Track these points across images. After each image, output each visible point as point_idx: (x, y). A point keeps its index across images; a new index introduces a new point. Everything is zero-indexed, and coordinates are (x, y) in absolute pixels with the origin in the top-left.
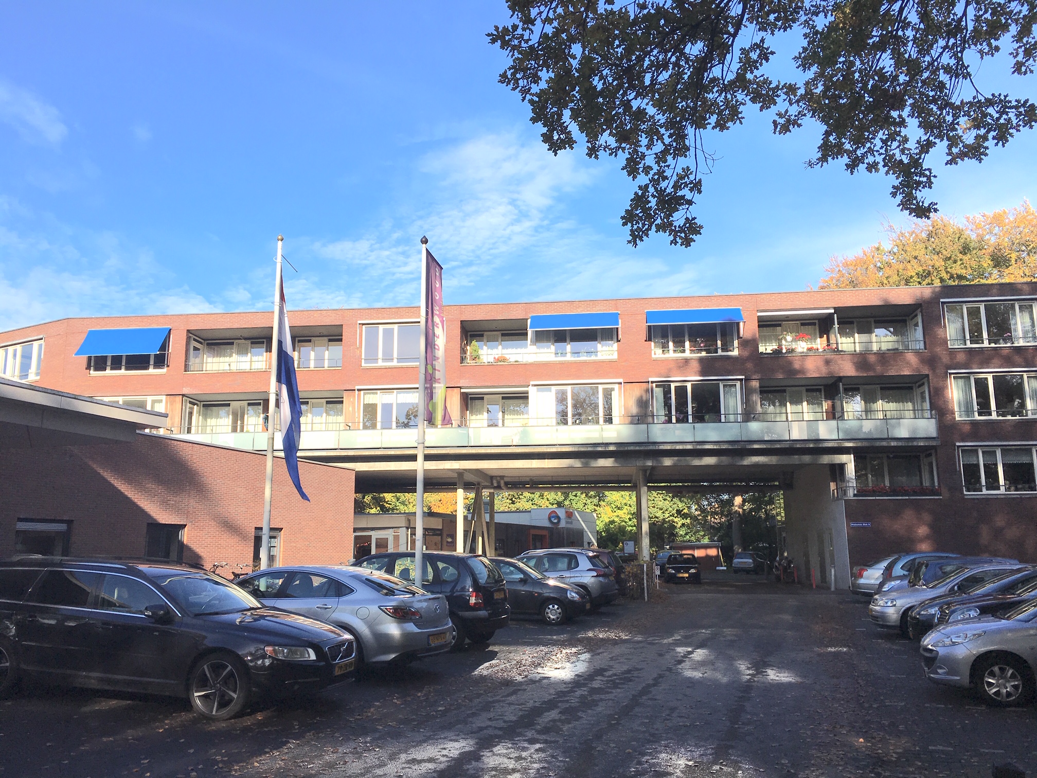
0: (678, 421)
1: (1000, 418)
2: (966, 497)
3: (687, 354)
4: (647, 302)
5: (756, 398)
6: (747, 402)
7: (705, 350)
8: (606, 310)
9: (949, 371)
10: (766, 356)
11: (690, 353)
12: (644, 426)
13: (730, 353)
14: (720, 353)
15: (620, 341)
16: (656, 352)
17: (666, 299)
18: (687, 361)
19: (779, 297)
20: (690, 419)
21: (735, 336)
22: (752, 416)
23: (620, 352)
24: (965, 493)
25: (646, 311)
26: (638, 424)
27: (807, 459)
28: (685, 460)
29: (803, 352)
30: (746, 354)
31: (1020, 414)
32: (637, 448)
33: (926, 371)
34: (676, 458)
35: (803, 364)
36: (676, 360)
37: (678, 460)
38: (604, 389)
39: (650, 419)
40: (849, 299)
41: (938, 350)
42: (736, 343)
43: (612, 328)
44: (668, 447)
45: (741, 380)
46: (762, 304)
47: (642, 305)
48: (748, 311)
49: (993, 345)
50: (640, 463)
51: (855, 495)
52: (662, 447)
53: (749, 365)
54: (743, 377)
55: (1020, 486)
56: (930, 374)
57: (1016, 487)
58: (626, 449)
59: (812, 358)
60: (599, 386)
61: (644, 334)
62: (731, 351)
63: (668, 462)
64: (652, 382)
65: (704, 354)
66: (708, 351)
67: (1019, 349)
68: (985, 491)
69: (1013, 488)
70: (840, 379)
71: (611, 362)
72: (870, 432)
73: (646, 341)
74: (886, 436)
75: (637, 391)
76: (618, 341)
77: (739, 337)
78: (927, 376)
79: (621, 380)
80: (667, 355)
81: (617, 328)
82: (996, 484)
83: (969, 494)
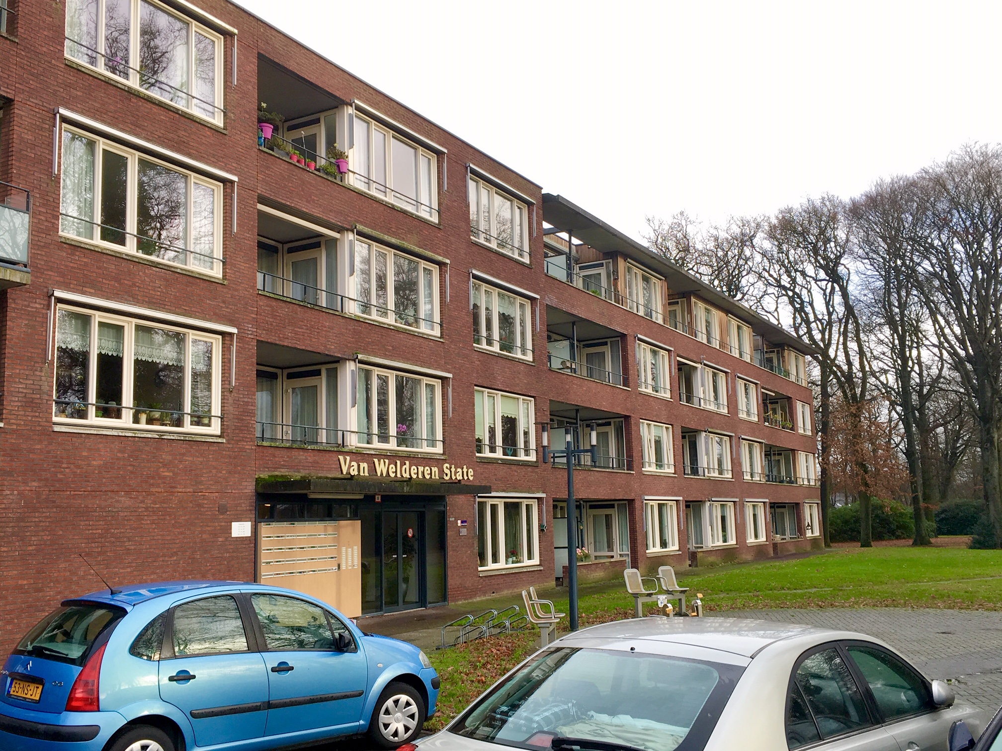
1: (142, 255)
2: (57, 428)
24: (55, 419)
55: (157, 415)
57: (149, 415)
68: (92, 419)
69: (143, 417)
82: (113, 404)
83: (61, 421)
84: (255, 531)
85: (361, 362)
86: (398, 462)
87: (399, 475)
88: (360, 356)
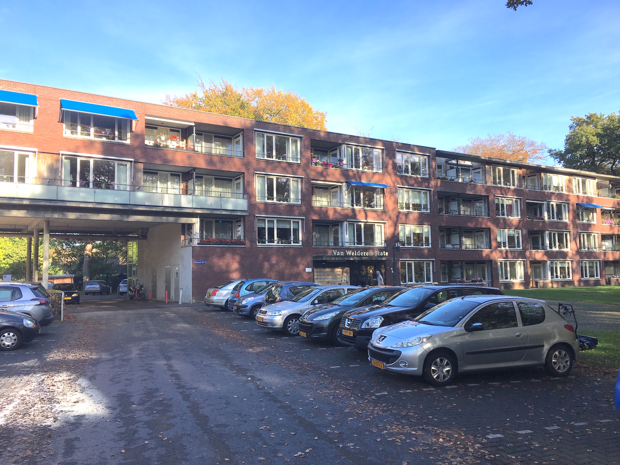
0: (81, 186)
1: (278, 202)
2: (258, 246)
3: (92, 137)
4: (61, 92)
5: (141, 175)
6: (134, 177)
7: (105, 136)
8: (25, 92)
9: (255, 172)
10: (149, 147)
11: (95, 137)
12: (54, 188)
13: (124, 142)
14: (117, 140)
15: (36, 119)
16: (67, 133)
17: (78, 93)
18: (92, 143)
19: (161, 108)
20: (91, 185)
21: (129, 130)
22: (137, 187)
23: (36, 127)
24: (258, 244)
25: (60, 99)
26: (48, 185)
27: (171, 219)
28: (86, 216)
29: (174, 149)
30: (136, 144)
31: (287, 200)
32: (48, 204)
33: (243, 170)
34: (78, 214)
35: (173, 157)
36: (83, 141)
37: (81, 215)
38: (20, 155)
39: (59, 183)
40: (204, 118)
41: (250, 158)
42: (129, 135)
43: (30, 107)
44: (74, 205)
45: (131, 162)
46: (149, 111)
47: (57, 94)
48: (138, 113)
49: (277, 160)
50: (48, 215)
51: (198, 244)
52: (68, 204)
53: (138, 152)
54: (133, 160)
55: (283, 241)
56: (246, 172)
57: (281, 241)
58: (38, 204)
59: (180, 153)
60: (15, 152)
61: (57, 117)
62: (124, 140)
63: (72, 216)
64: (63, 155)
65: (104, 139)
66: (107, 137)
67: (290, 164)
68: (267, 243)
69: (280, 242)
70: (194, 169)
71: (27, 135)
72: (211, 204)
73: (59, 122)
74: (220, 208)
75: (49, 160)
76: (35, 118)
77: (131, 131)
78: (244, 173)
79: (36, 150)
80: (75, 136)
81: (34, 108)
82: (273, 239)
83: (259, 245)
84: (313, 270)
85: (348, 221)
86: (355, 251)
87: (356, 255)
88: (348, 220)
